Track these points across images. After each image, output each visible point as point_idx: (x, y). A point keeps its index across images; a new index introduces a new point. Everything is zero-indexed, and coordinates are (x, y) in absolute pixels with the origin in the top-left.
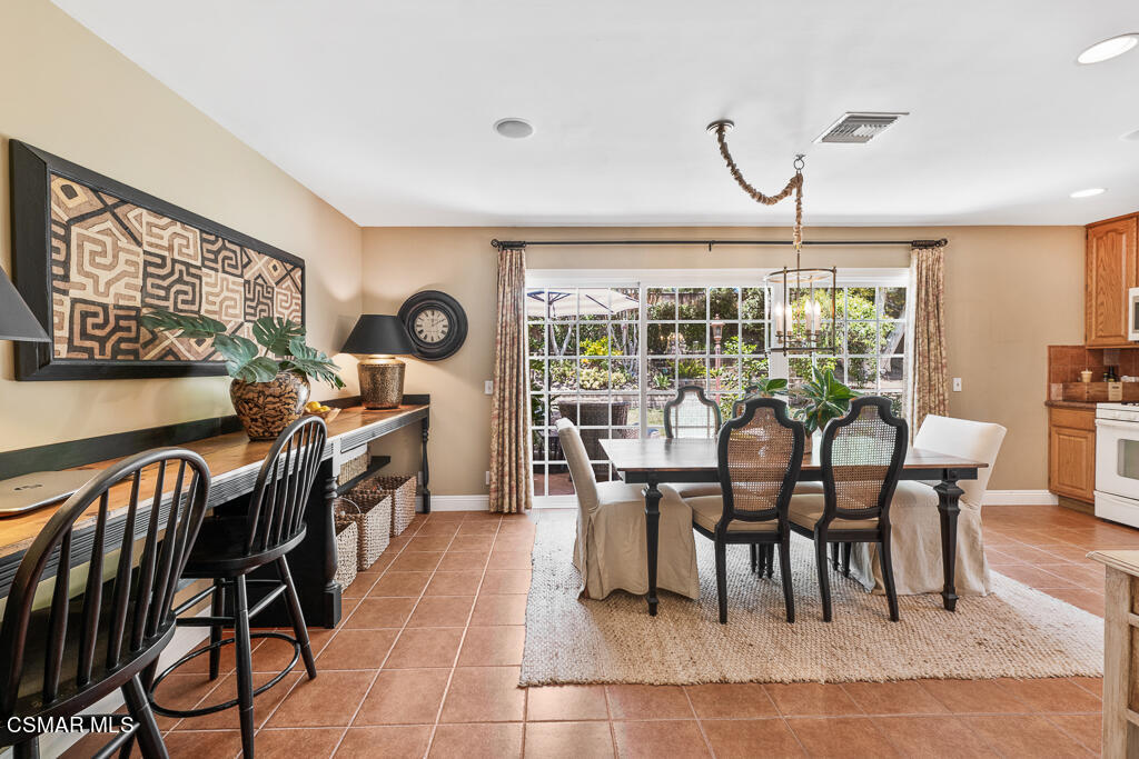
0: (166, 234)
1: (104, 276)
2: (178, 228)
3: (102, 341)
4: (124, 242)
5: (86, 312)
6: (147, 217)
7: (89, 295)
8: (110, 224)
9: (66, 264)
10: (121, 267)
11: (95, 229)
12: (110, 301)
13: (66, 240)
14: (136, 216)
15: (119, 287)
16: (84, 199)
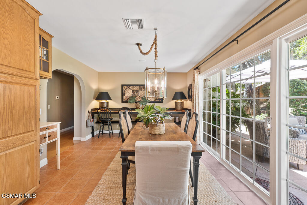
0: (135, 88)
1: (128, 94)
2: (136, 87)
3: (128, 99)
4: (130, 90)
5: (126, 97)
6: (132, 87)
7: (126, 96)
8: (128, 89)
9: (124, 93)
10: (130, 92)
11: (127, 90)
12: (128, 96)
13: (125, 91)
14: (131, 87)
15: (129, 94)
16: (126, 87)
